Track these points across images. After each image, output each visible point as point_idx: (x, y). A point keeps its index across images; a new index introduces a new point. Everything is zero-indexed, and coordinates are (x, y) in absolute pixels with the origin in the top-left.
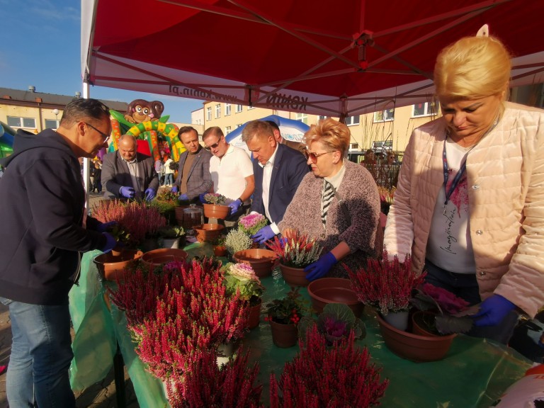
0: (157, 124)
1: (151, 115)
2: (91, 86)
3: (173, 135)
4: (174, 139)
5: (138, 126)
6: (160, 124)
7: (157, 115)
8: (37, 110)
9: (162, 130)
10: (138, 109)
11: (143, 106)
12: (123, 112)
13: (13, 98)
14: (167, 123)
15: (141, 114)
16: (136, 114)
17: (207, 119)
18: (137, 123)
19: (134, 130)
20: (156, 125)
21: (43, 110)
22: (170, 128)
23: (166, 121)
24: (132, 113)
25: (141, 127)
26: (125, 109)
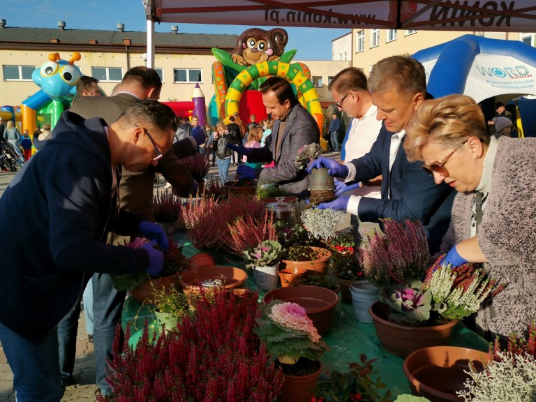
0: (277, 65)
1: (269, 52)
2: (156, 23)
3: (300, 81)
4: (300, 87)
5: (248, 71)
6: (280, 64)
7: (277, 51)
8: (125, 55)
9: (283, 73)
10: (250, 44)
11: (258, 39)
12: (229, 50)
13: (100, 43)
14: (293, 62)
15: (255, 51)
16: (248, 52)
17: (356, 49)
18: (248, 65)
19: (243, 77)
20: (275, 67)
21: (131, 55)
22: (295, 71)
23: (291, 59)
24: (241, 51)
25: (253, 71)
26: (233, 45)
